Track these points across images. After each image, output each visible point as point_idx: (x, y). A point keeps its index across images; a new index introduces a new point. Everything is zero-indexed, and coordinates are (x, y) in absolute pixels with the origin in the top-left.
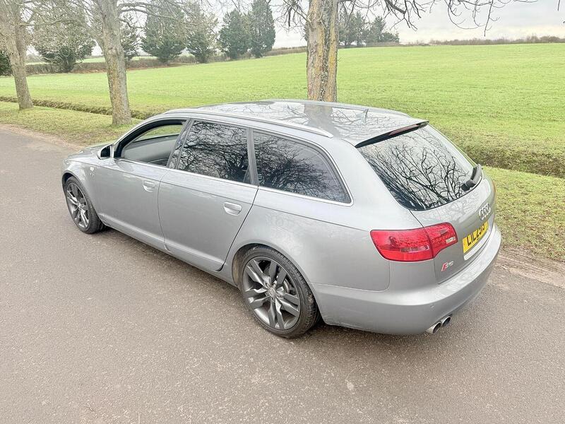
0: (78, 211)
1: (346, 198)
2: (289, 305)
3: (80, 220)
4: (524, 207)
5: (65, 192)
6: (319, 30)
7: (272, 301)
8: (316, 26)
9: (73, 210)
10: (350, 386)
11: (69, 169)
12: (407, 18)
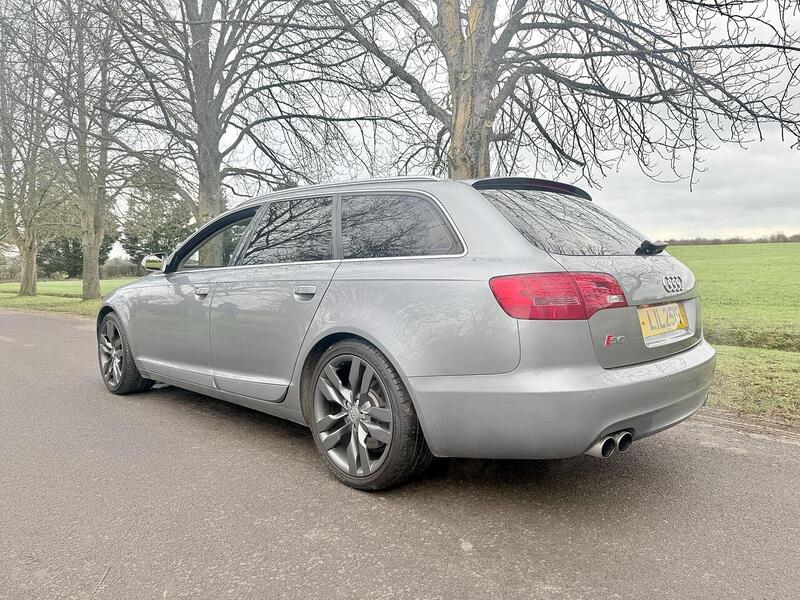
0: (110, 362)
1: (456, 246)
2: (378, 428)
3: (112, 377)
4: (770, 374)
5: (99, 336)
6: (464, 168)
7: (353, 430)
8: (459, 162)
9: (105, 361)
10: (467, 546)
11: (109, 302)
12: (587, 175)
